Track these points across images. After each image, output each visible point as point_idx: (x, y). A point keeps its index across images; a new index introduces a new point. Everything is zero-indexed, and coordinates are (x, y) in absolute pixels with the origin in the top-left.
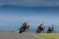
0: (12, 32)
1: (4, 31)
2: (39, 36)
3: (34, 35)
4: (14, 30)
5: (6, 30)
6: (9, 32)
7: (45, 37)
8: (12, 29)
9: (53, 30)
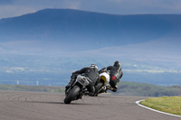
1: (45, 91)
2: (151, 105)
3: (137, 102)
5: (50, 85)
6: (60, 91)
7: (170, 109)
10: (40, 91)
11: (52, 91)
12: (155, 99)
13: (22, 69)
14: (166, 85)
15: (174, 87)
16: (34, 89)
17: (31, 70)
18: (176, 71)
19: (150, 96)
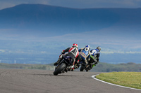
0: (39, 68)
1: (21, 68)
2: (104, 78)
3: (93, 76)
4: (45, 63)
5: (25, 63)
6: (32, 68)
7: (118, 82)
8: (40, 63)
9: (98, 60)
10: (17, 68)
11: (27, 68)
12: (107, 74)
13: (3, 51)
14: (115, 63)
15: (122, 64)
16: (12, 66)
17: (10, 52)
18: (123, 52)
19: (102, 71)
